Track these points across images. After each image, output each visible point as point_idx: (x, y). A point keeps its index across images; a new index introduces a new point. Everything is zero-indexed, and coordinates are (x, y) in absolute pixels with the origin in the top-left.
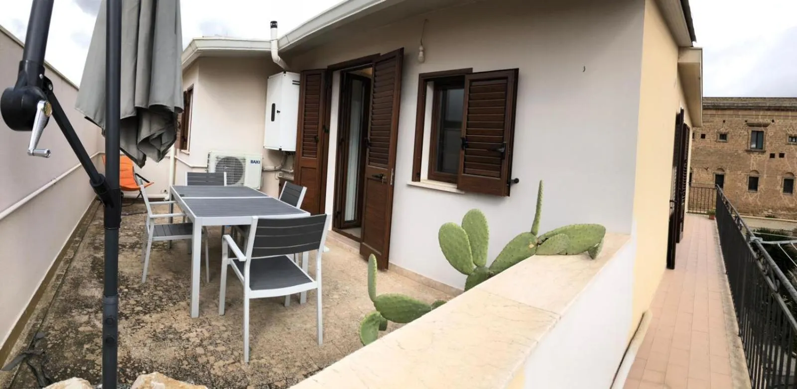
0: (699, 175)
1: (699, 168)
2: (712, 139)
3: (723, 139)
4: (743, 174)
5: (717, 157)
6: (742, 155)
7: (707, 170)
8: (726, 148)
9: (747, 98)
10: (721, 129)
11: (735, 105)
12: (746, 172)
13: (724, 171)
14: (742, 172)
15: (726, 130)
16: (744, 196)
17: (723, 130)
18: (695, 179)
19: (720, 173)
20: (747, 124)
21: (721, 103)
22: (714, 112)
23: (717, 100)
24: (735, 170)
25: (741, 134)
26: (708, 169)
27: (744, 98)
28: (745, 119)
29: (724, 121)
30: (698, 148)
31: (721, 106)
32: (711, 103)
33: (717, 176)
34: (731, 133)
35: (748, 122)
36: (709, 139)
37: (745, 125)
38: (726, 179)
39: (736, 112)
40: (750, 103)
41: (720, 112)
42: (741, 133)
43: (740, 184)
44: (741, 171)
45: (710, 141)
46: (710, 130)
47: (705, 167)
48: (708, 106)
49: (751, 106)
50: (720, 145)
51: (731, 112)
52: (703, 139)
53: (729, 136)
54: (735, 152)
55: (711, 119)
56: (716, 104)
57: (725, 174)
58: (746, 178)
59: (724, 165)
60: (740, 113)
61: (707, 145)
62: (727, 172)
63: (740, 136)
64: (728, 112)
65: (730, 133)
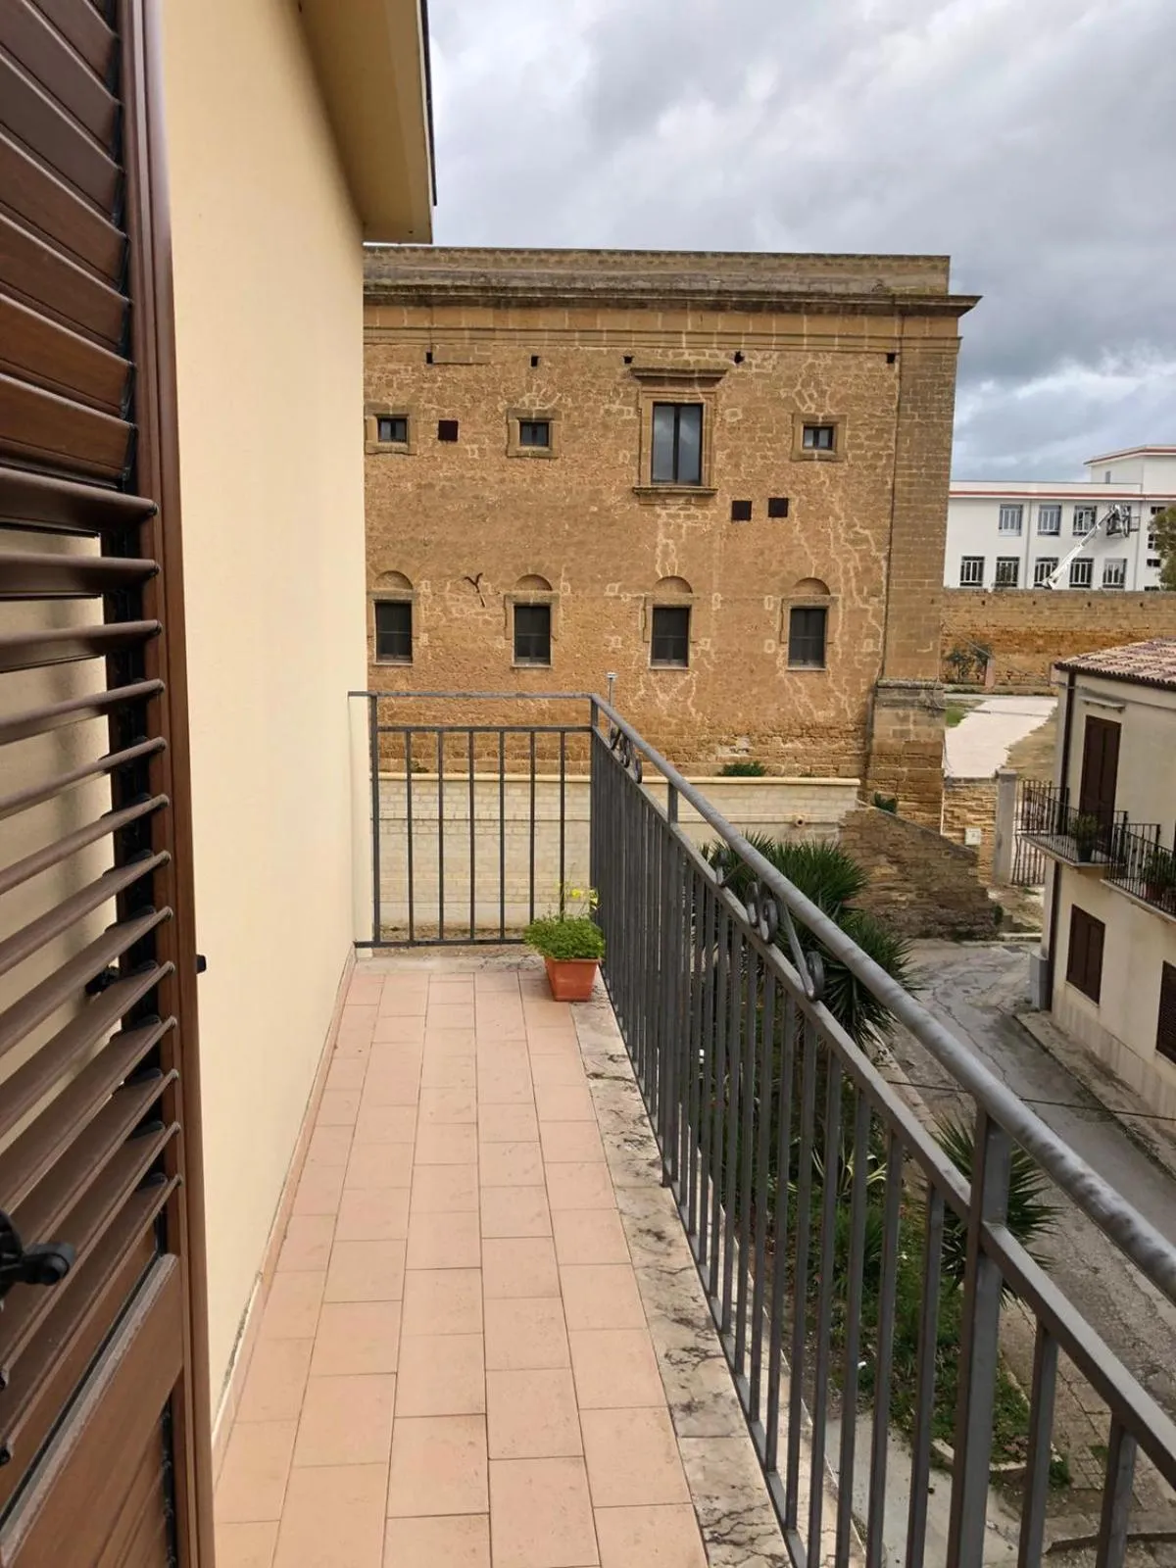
0: (446, 611)
1: (441, 576)
2: (487, 444)
3: (534, 440)
4: (627, 597)
5: (518, 524)
6: (617, 514)
7: (475, 584)
8: (548, 485)
9: (627, 253)
10: (526, 399)
11: (579, 285)
12: (643, 588)
13: (550, 589)
14: (622, 589)
15: (546, 399)
16: (635, 691)
17: (533, 404)
18: (428, 630)
19: (533, 595)
20: (633, 370)
21: (517, 277)
22: (486, 318)
23: (497, 262)
24: (593, 580)
25: (610, 420)
26: (482, 582)
27: (612, 253)
28: (623, 350)
29: (535, 361)
30: (431, 486)
31: (515, 289)
32: (474, 276)
33: (521, 608)
34: (568, 416)
35: (635, 364)
36: (474, 442)
37: (624, 376)
38: (559, 620)
39: (583, 320)
40: (639, 277)
41: (514, 319)
42: (608, 412)
43: (615, 642)
44: (617, 586)
45: (480, 449)
46: (474, 400)
47: (465, 573)
48: (456, 288)
49: (643, 291)
50: (526, 473)
51: (562, 319)
52: (451, 445)
53: (558, 429)
54: (592, 501)
55: (477, 352)
56: (494, 282)
57: (556, 597)
58: (641, 613)
59: (547, 563)
60: (604, 320)
61: (471, 473)
62: (563, 589)
63: (605, 426)
64: (544, 319)
65: (564, 412)
